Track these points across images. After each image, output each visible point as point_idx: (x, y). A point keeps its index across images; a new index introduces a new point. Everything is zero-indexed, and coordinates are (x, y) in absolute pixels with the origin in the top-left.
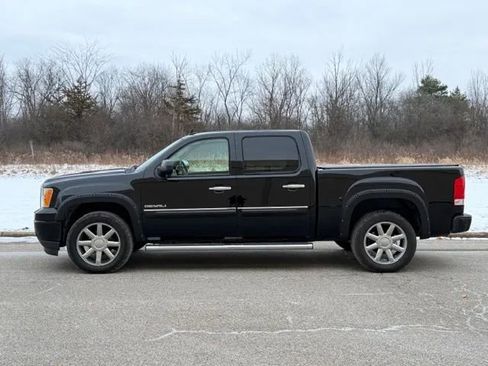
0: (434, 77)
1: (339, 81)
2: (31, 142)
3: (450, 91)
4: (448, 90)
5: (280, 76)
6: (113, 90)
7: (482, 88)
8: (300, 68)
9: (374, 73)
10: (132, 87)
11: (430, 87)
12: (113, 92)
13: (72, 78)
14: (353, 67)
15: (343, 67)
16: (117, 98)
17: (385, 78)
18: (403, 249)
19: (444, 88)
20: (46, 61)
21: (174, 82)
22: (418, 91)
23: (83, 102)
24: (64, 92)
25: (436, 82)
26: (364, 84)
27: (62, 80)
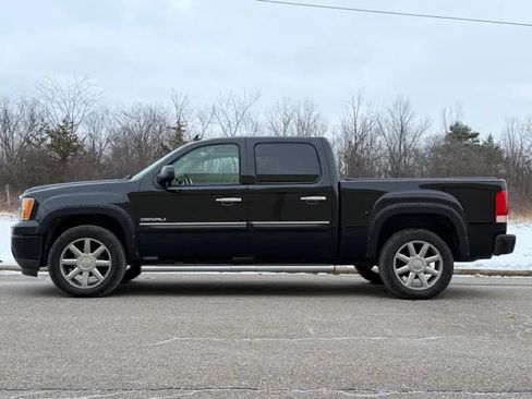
0: (465, 122)
1: (359, 125)
2: (7, 187)
3: (482, 139)
4: (479, 137)
5: (292, 121)
6: (104, 131)
7: (518, 138)
8: (315, 113)
9: (398, 117)
10: (125, 129)
11: (459, 134)
12: (104, 134)
13: (56, 117)
14: (374, 110)
15: (363, 111)
16: (108, 140)
17: (411, 123)
18: (439, 273)
19: (476, 135)
20: (28, 99)
21: (173, 123)
22: (446, 139)
23: (69, 144)
24: (48, 132)
25: (466, 129)
26: (386, 130)
27: (46, 120)
